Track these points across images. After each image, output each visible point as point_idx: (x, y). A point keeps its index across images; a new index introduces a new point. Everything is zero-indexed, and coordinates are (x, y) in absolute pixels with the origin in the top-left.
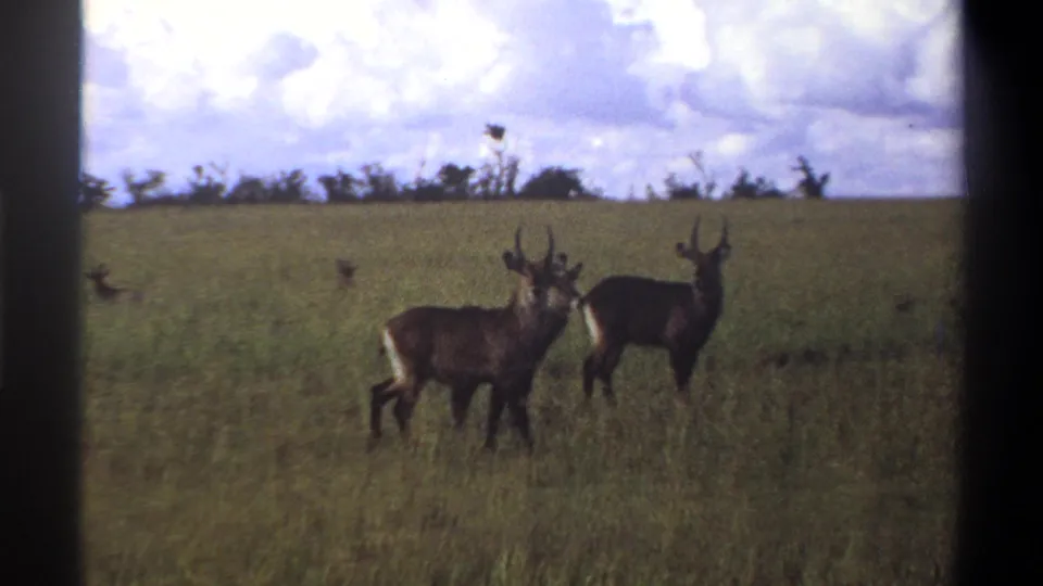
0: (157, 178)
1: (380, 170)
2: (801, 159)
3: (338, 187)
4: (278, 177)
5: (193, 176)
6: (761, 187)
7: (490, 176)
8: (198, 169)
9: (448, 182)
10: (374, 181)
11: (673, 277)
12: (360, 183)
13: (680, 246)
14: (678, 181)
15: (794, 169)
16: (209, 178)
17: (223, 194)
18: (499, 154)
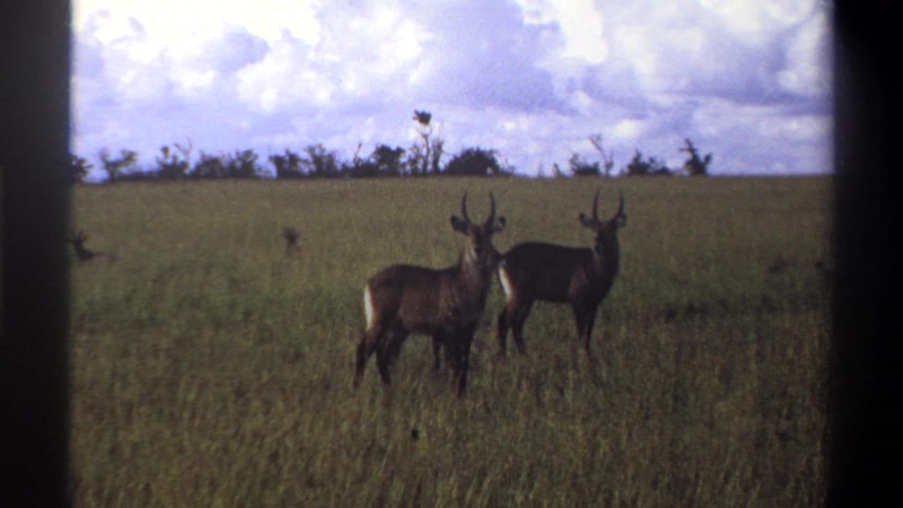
0: (129, 157)
1: (323, 150)
2: (688, 142)
3: (286, 165)
4: (234, 156)
5: (160, 155)
6: (653, 165)
7: (418, 156)
8: (165, 150)
9: (381, 161)
10: (317, 160)
11: (576, 244)
12: (306, 161)
13: (582, 217)
14: (581, 160)
15: (682, 150)
16: (175, 157)
17: (187, 172)
18: (425, 137)
